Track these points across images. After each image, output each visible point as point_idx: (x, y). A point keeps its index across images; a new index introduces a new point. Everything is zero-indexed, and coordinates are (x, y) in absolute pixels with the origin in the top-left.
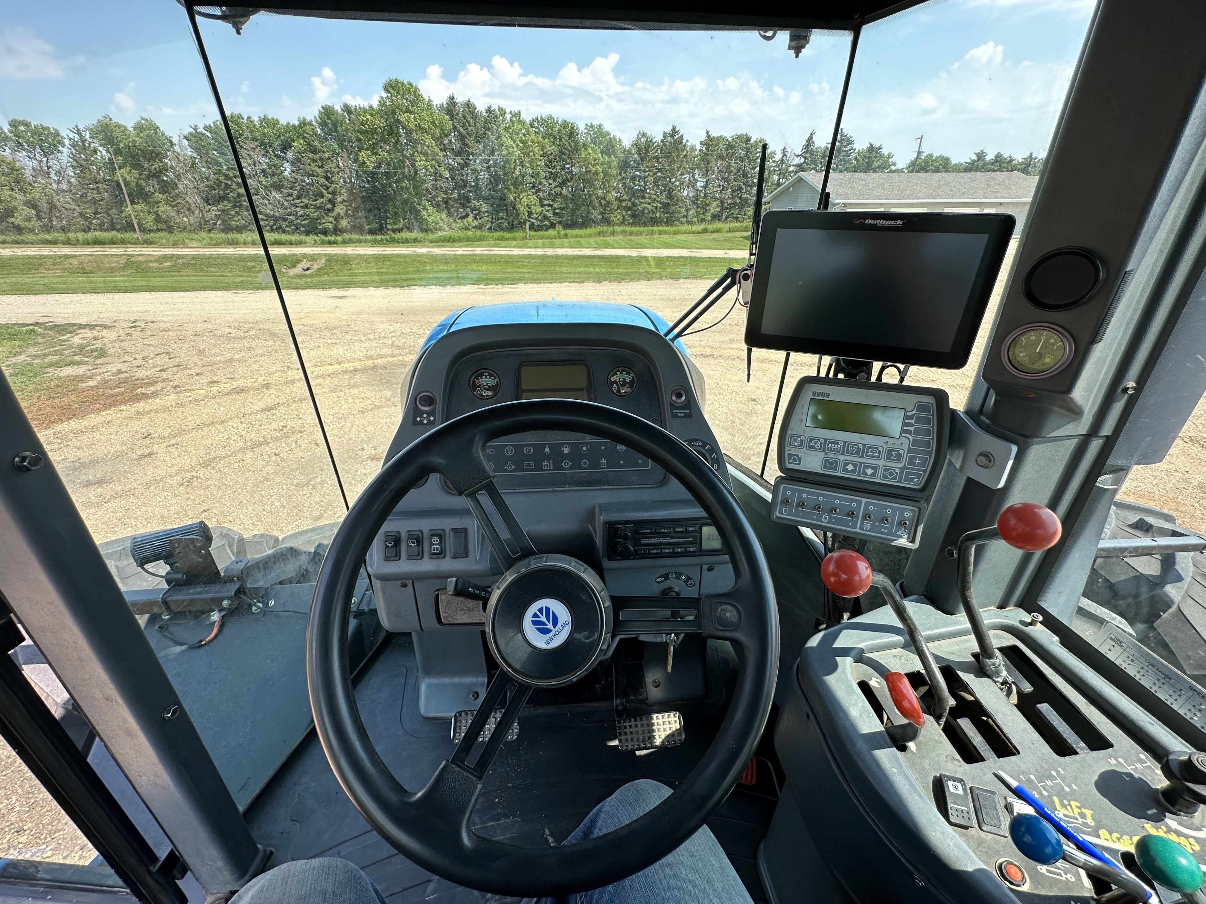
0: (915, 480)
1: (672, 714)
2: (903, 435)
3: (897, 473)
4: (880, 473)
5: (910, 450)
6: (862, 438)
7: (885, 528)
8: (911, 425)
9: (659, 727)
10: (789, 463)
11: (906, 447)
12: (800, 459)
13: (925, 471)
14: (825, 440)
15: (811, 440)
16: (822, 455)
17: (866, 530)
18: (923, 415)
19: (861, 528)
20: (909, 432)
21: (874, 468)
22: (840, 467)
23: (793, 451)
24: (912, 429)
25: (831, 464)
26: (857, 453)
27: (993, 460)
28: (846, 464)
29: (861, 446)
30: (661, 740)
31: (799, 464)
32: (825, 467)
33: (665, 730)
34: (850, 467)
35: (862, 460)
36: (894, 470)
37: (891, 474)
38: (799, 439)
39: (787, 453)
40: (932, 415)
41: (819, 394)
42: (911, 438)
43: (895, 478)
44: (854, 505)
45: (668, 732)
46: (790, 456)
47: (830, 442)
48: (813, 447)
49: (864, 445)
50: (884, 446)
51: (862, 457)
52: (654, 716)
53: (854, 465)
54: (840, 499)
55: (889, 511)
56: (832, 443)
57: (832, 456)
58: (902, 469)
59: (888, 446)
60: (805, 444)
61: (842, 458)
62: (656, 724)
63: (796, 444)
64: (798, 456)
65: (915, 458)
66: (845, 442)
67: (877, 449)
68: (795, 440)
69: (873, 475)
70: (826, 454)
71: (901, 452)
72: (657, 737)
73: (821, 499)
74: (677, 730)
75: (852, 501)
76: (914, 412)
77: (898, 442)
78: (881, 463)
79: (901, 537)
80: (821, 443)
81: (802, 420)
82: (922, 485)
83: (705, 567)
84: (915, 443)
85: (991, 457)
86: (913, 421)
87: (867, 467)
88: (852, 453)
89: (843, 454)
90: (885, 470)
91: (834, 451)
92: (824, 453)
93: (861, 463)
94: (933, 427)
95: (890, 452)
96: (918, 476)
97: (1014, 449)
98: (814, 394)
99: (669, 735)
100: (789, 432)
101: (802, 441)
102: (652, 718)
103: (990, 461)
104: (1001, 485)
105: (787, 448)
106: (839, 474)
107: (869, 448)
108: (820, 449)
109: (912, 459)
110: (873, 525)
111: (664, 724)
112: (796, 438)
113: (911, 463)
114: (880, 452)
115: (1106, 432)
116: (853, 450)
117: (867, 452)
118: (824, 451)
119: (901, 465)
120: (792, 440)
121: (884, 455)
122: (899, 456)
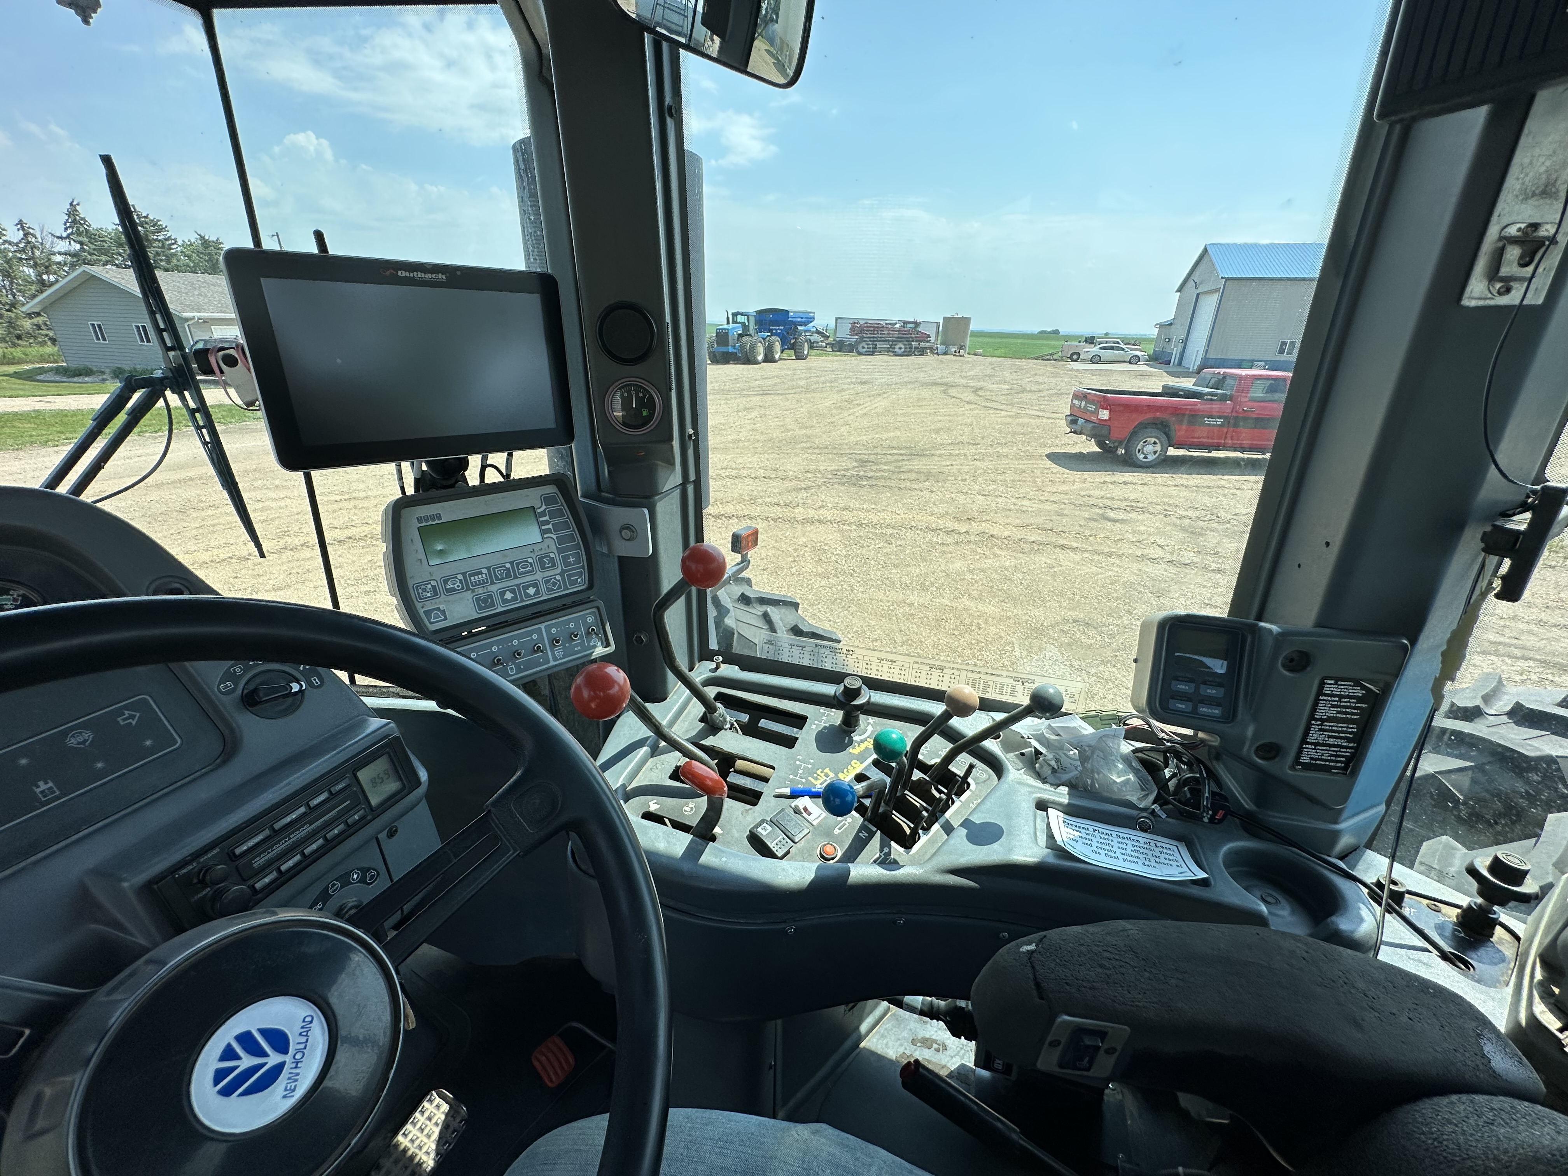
0: (579, 580)
1: (426, 1104)
2: (545, 536)
3: (559, 581)
4: (543, 588)
5: (560, 551)
6: (506, 556)
7: (577, 645)
8: (547, 523)
9: (417, 1143)
10: (431, 623)
11: (553, 548)
12: (443, 612)
13: (583, 567)
14: (464, 574)
15: (446, 582)
16: (468, 595)
17: (561, 659)
18: (553, 507)
19: (555, 659)
20: (548, 531)
21: (535, 585)
22: (497, 599)
23: (429, 606)
24: (550, 526)
25: (485, 601)
26: (508, 575)
27: (632, 530)
28: (503, 594)
29: (508, 566)
30: (433, 1155)
31: (446, 619)
32: (480, 608)
33: (429, 1136)
34: (509, 596)
35: (517, 582)
36: (555, 578)
37: (554, 584)
38: (429, 586)
39: (421, 612)
40: (562, 505)
41: (427, 519)
42: (554, 537)
43: (560, 587)
44: (535, 636)
45: (437, 1131)
46: (428, 613)
47: (470, 575)
48: (454, 589)
49: (511, 563)
50: (532, 555)
51: (516, 577)
52: (400, 1138)
53: (512, 591)
54: (517, 637)
55: (572, 625)
56: (473, 575)
57: (481, 591)
58: (562, 574)
59: (537, 554)
60: (440, 589)
61: (494, 588)
62: (409, 1145)
63: (429, 595)
64: (438, 609)
65: (567, 557)
66: (488, 568)
67: (527, 561)
68: (424, 590)
69: (537, 593)
70: (473, 591)
71: (552, 555)
72: (425, 1158)
73: (495, 649)
74: (447, 1115)
75: (530, 634)
76: (544, 507)
77: (544, 546)
78: (539, 576)
79: (595, 647)
80: (461, 580)
81: (421, 560)
82: (587, 583)
83: (382, 836)
84: (560, 540)
85: (630, 528)
86: (547, 518)
87: (526, 587)
88: (503, 578)
89: (493, 583)
90: (547, 582)
91: (480, 584)
92: (470, 592)
93: (518, 586)
94: (568, 518)
95: (541, 559)
96: (580, 574)
97: (646, 511)
98: (420, 520)
99: (441, 1133)
100: (411, 583)
101: (434, 587)
102: (397, 1145)
103: (631, 532)
104: (651, 552)
105: (418, 606)
106: (500, 609)
107: (518, 564)
108: (463, 588)
109: (565, 558)
110: (564, 648)
111: (422, 1130)
112: (423, 587)
113: (567, 564)
114: (531, 564)
115: (692, 477)
116: (501, 574)
117: (519, 569)
118: (468, 589)
119: (559, 571)
120: (420, 591)
121: (537, 566)
122: (552, 560)
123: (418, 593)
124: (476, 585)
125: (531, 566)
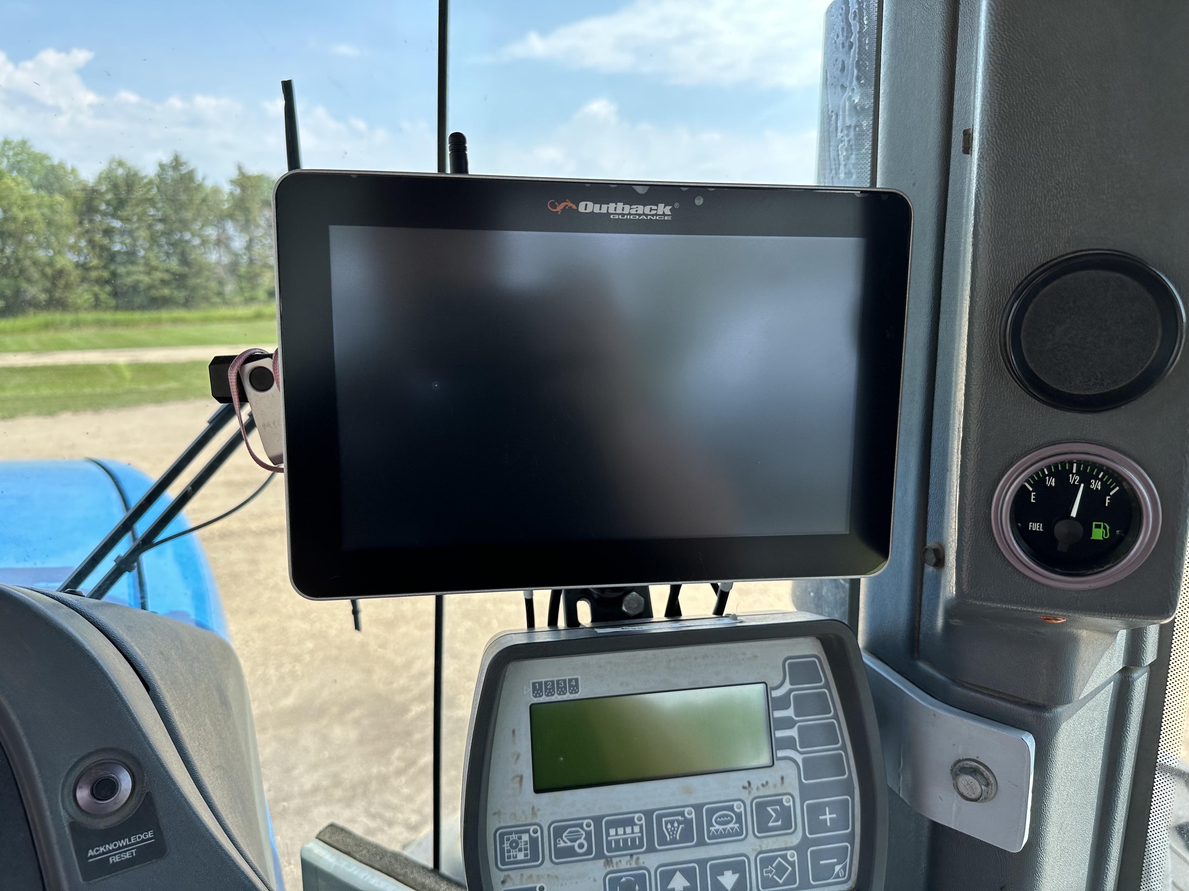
0: (837, 868)
2: (780, 754)
3: (792, 864)
4: (754, 876)
5: (805, 792)
6: (688, 791)
8: (788, 723)
11: (793, 786)
13: (850, 838)
14: (597, 820)
15: (559, 832)
16: (598, 870)
18: (807, 689)
20: (789, 743)
21: (738, 867)
22: (653, 888)
23: (517, 882)
24: (793, 733)
25: (628, 887)
26: (686, 836)
27: (992, 780)
28: (667, 877)
29: (690, 814)
34: (679, 883)
35: (701, 853)
36: (784, 857)
37: (781, 870)
38: (525, 837)
40: (827, 686)
41: (550, 687)
42: (799, 758)
43: (791, 880)
47: (612, 824)
48: (569, 852)
49: (698, 808)
50: (744, 795)
51: (701, 843)
53: (688, 874)
56: (615, 825)
57: (624, 863)
58: (800, 849)
59: (755, 793)
60: (546, 848)
61: (651, 861)
63: (521, 856)
65: (821, 809)
66: (648, 814)
67: (731, 809)
68: (515, 845)
69: (740, 886)
70: (608, 861)
71: (787, 801)
76: (787, 686)
77: (772, 776)
78: (750, 846)
80: (589, 834)
81: (521, 777)
82: (854, 877)
84: (811, 768)
85: (986, 773)
86: (790, 712)
87: (719, 870)
88: (674, 841)
89: (651, 849)
90: (766, 862)
91: (626, 848)
92: (601, 862)
93: (702, 863)
94: (836, 717)
95: (761, 807)
96: (841, 855)
97: (1030, 741)
98: (537, 689)
100: (493, 824)
101: (534, 841)
103: (988, 784)
104: (1025, 838)
105: (497, 877)
107: (711, 812)
108: (589, 852)
109: (815, 811)
112: (514, 837)
113: (816, 825)
114: (739, 816)
115: (1150, 655)
116: (673, 831)
117: (710, 824)
118: (600, 855)
119: (795, 840)
120: (506, 845)
121: (750, 821)
122: (786, 816)
123: (502, 850)
124: (618, 848)
125: (739, 820)
